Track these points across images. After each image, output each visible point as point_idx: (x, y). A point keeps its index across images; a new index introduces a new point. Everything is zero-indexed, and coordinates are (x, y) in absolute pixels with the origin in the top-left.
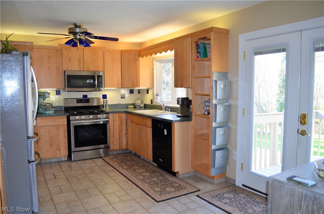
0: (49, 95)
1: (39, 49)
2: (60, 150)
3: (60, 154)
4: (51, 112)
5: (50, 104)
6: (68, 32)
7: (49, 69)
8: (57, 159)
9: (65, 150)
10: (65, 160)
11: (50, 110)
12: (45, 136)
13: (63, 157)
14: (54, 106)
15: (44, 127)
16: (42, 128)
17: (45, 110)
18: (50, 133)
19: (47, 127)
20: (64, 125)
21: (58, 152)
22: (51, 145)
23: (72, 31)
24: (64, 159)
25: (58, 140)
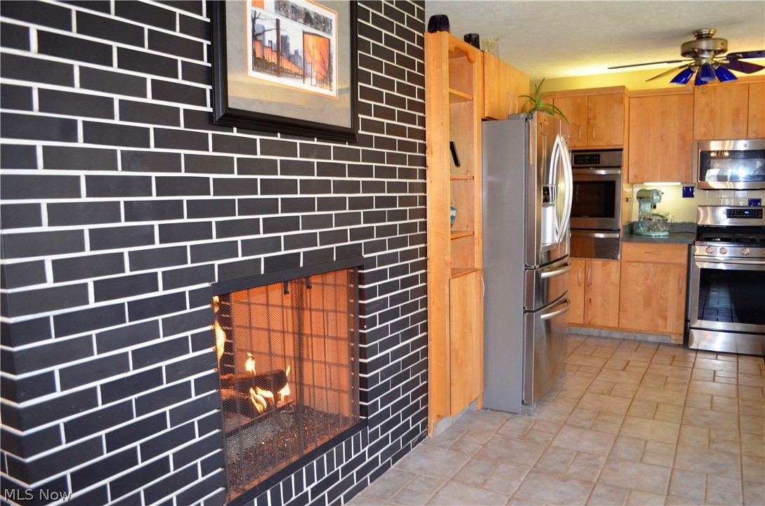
0: (660, 197)
1: (644, 99)
2: (665, 319)
3: (666, 328)
4: (662, 234)
5: (660, 216)
6: (680, 53)
7: (662, 139)
8: (661, 338)
9: (677, 320)
10: (677, 343)
11: (659, 230)
12: (637, 284)
13: (674, 337)
14: (669, 221)
15: (636, 264)
16: (633, 266)
17: (649, 229)
18: (646, 279)
19: (641, 264)
20: (679, 265)
21: (661, 321)
22: (648, 302)
23: (686, 50)
24: (676, 340)
25: (664, 296)
